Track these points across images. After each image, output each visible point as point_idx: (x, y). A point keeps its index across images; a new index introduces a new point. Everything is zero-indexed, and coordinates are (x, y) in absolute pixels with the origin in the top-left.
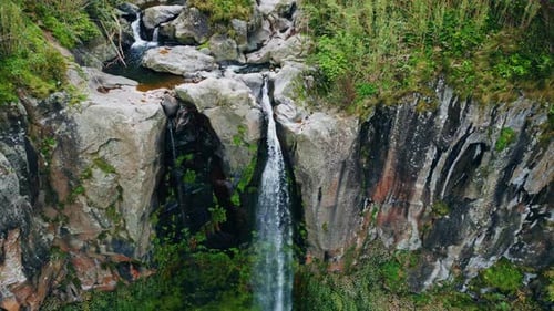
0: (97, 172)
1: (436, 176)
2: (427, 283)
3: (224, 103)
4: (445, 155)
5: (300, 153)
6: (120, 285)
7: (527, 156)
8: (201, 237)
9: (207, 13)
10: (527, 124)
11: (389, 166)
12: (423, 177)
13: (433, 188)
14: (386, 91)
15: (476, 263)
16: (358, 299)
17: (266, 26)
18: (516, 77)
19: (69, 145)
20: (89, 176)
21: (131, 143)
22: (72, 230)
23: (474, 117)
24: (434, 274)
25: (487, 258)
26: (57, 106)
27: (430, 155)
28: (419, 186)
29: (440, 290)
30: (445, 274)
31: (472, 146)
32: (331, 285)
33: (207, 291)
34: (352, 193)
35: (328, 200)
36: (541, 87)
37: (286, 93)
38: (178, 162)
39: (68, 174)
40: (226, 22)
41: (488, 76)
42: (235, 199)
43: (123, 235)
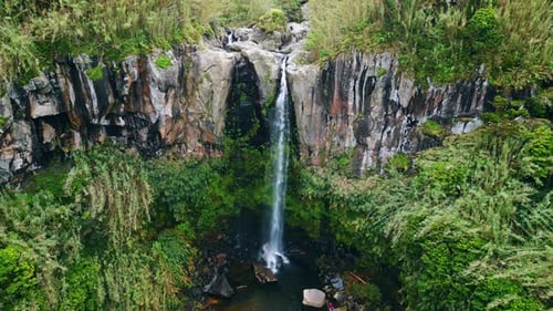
0: (205, 80)
1: (358, 97)
2: (362, 168)
3: (261, 58)
4: (358, 82)
5: (294, 85)
6: (205, 156)
7: (393, 81)
8: (247, 138)
9: (263, 30)
10: (391, 65)
11: (336, 93)
12: (351, 96)
13: (358, 105)
14: (332, 54)
15: (384, 152)
16: (326, 180)
17: (294, 39)
18: (381, 42)
19: (196, 66)
20: (201, 82)
21: (220, 66)
22: (190, 110)
23: (365, 61)
24: (364, 161)
25: (390, 148)
26: (195, 50)
27: (352, 84)
28: (350, 103)
29: (370, 173)
30: (370, 160)
31: (370, 78)
32: (312, 172)
33: (248, 177)
34: (320, 109)
35: (307, 110)
36: (391, 46)
37: (293, 61)
38: (239, 86)
39: (194, 79)
40: (271, 33)
41: (368, 41)
42: (264, 112)
43: (210, 119)
